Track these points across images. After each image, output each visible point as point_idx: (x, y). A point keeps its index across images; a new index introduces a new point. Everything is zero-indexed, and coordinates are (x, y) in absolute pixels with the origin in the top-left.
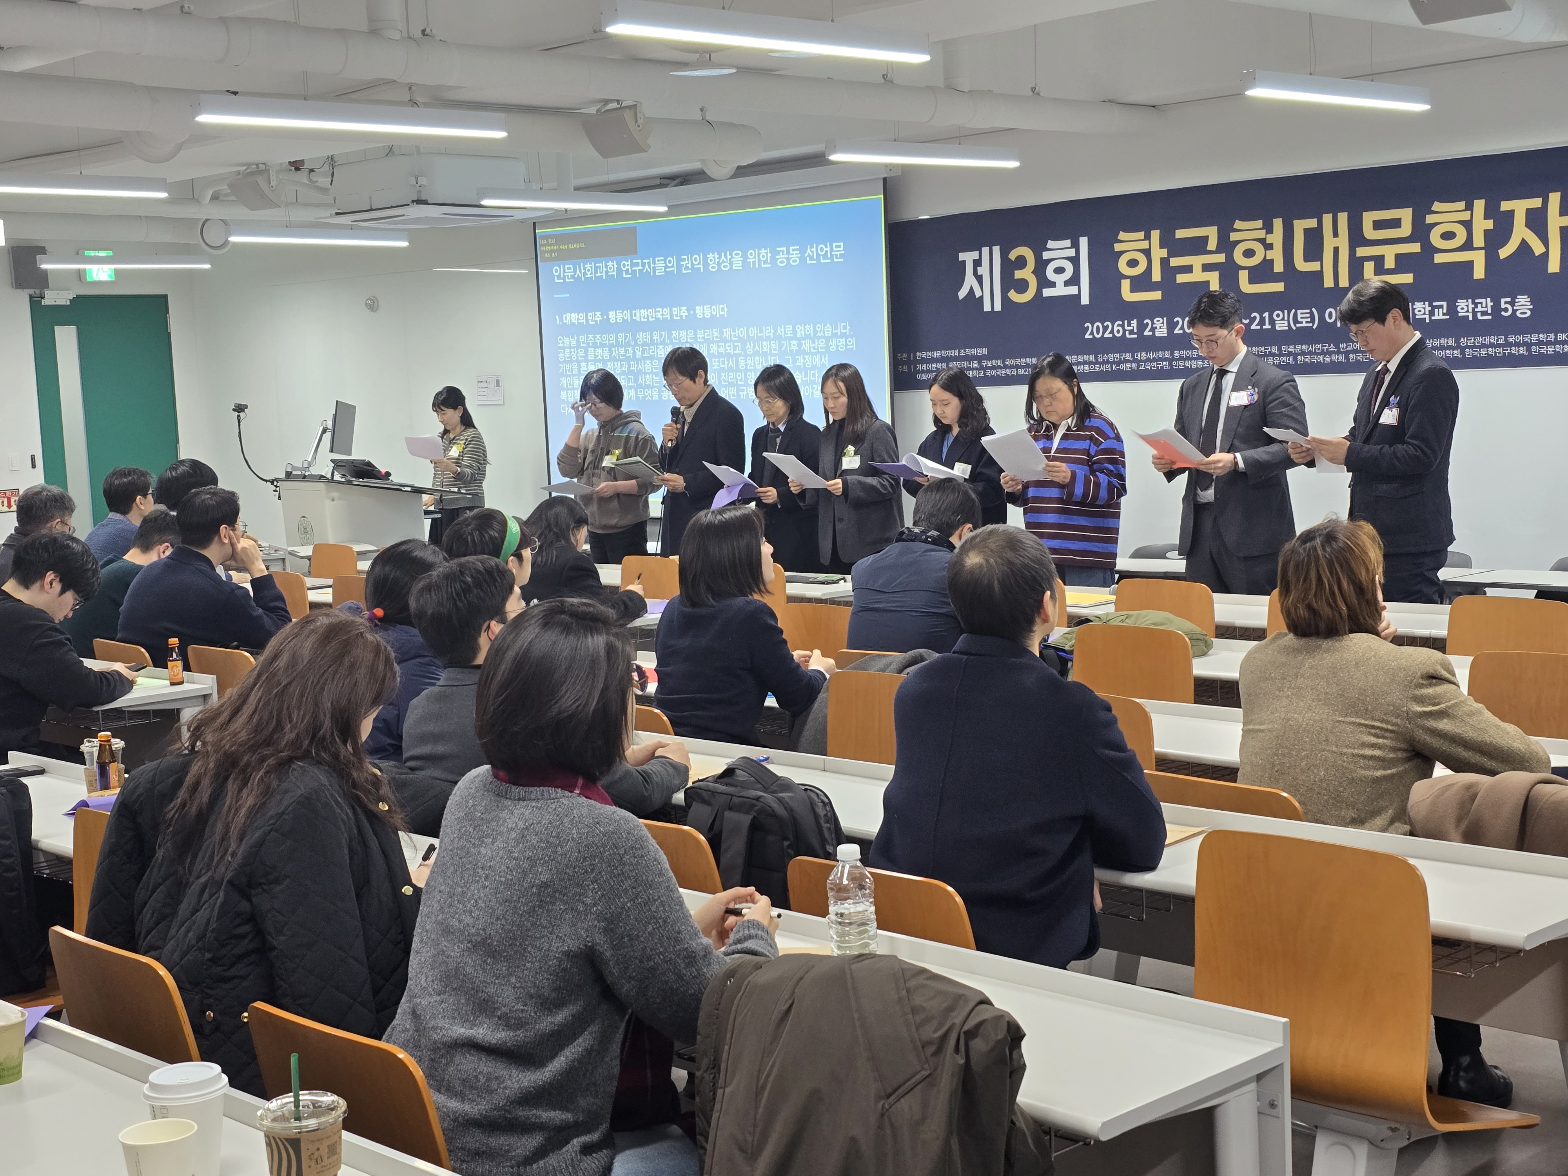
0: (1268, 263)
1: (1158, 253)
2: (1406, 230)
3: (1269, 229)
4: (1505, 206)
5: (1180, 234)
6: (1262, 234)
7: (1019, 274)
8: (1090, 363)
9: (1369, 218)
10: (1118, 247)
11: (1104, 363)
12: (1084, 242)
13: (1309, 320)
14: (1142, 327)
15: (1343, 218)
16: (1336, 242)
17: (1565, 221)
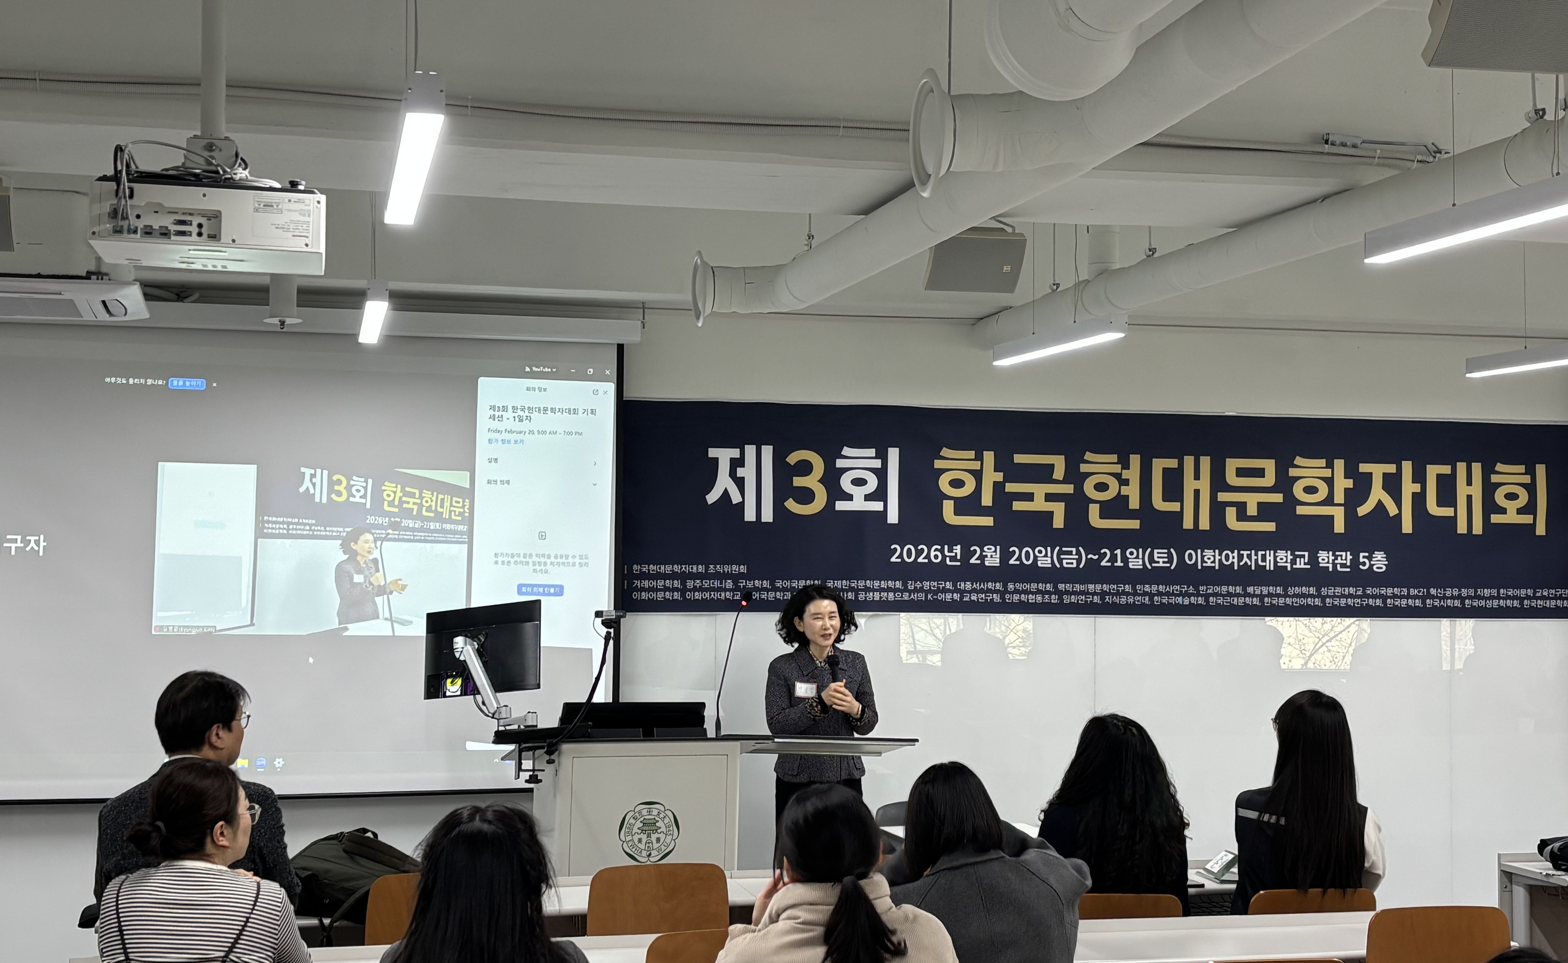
0: (1121, 500)
1: (991, 476)
2: (1269, 480)
3: (1126, 466)
4: (1364, 468)
5: (1020, 458)
6: (1117, 468)
7: (798, 481)
8: (895, 590)
9: (1232, 465)
10: (938, 464)
11: (916, 590)
12: (894, 454)
13: (1166, 560)
14: (967, 554)
15: (1205, 462)
16: (1197, 485)
17: (1417, 488)
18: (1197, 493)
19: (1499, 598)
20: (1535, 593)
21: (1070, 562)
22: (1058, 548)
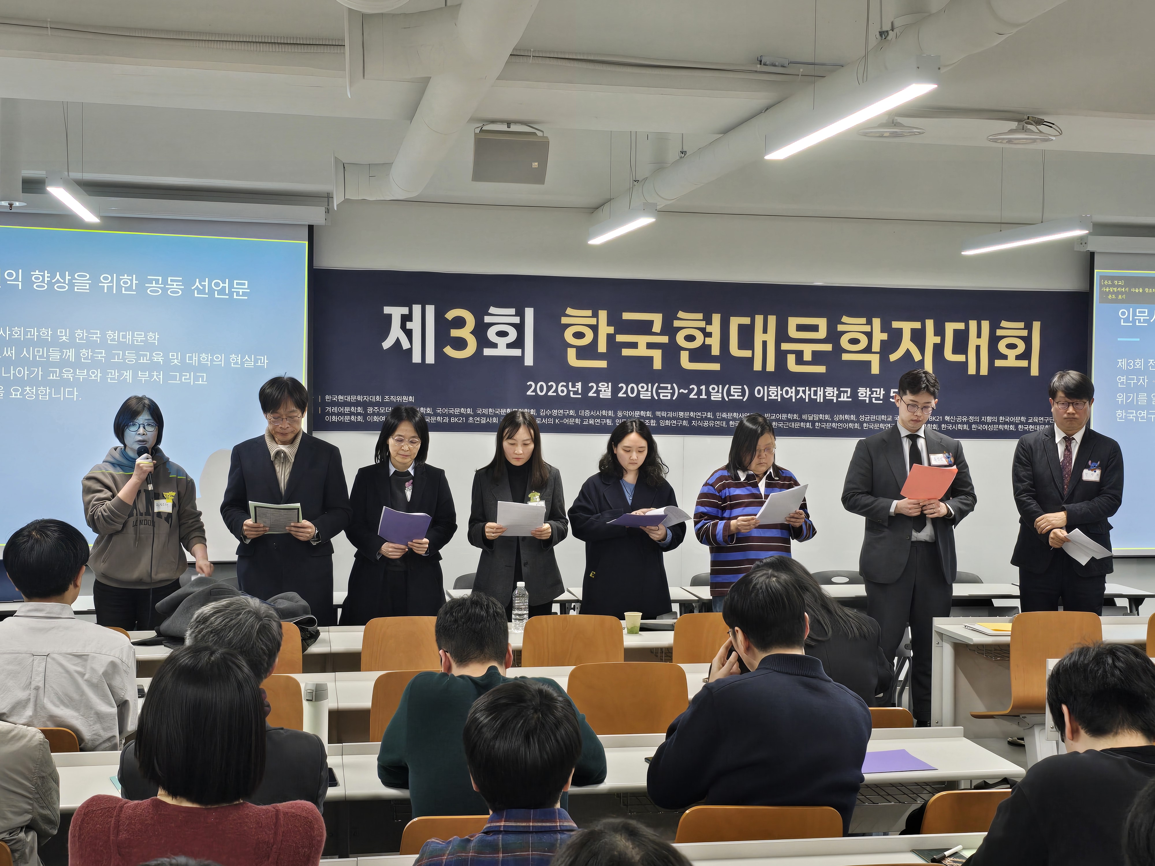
0: (706, 348)
1: (605, 330)
2: (822, 333)
3: (709, 322)
4: (896, 325)
5: (627, 316)
6: (702, 324)
7: (455, 333)
9: (793, 322)
10: (564, 320)
11: (546, 417)
12: (529, 312)
13: (740, 394)
14: (586, 389)
15: (772, 320)
16: (765, 337)
17: (938, 340)
18: (765, 343)
19: (998, 423)
20: (1027, 420)
21: (665, 395)
22: (657, 384)
